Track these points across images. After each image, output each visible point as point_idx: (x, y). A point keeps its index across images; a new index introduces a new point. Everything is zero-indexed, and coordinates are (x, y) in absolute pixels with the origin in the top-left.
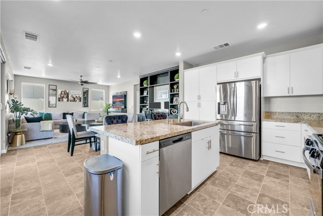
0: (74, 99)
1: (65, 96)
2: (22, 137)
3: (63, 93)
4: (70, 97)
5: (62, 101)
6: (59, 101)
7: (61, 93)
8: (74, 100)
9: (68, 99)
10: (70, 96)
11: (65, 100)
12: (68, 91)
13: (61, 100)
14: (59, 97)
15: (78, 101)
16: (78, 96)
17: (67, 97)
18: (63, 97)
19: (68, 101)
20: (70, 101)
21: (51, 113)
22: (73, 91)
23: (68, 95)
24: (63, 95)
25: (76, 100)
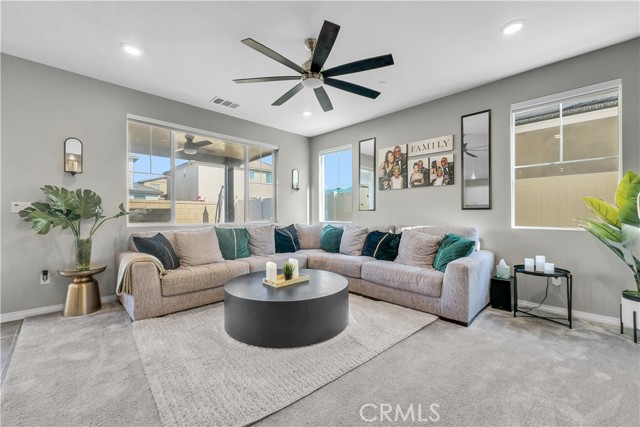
0: (426, 174)
1: (397, 170)
2: (79, 291)
3: (391, 158)
5: (390, 187)
6: (382, 188)
7: (387, 161)
8: (426, 181)
9: (405, 179)
11: (397, 182)
12: (404, 151)
13: (386, 183)
14: (382, 175)
15: (439, 181)
16: (439, 159)
17: (404, 172)
18: (391, 174)
19: (405, 186)
20: (414, 186)
22: (420, 143)
23: (405, 163)
24: (391, 166)
25: (433, 177)
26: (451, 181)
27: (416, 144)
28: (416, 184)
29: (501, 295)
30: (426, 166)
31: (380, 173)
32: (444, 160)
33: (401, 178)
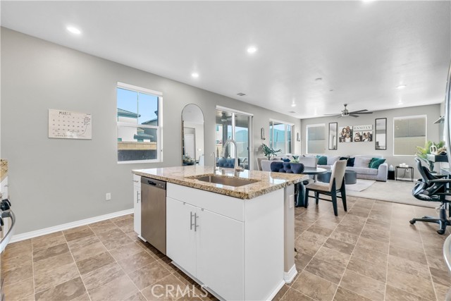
0: (361, 137)
1: (348, 135)
3: (345, 131)
4: (354, 136)
5: (344, 141)
6: (341, 141)
7: (343, 131)
8: (361, 139)
9: (352, 139)
10: (354, 133)
11: (348, 140)
12: (351, 128)
13: (342, 140)
14: (341, 136)
15: (367, 140)
16: (366, 133)
17: (351, 136)
18: (345, 136)
19: (352, 141)
20: (355, 141)
21: (327, 156)
22: (359, 126)
24: (345, 134)
25: (363, 139)
26: (371, 140)
27: (357, 126)
29: (391, 176)
30: (361, 134)
31: (340, 136)
32: (369, 133)
33: (350, 138)
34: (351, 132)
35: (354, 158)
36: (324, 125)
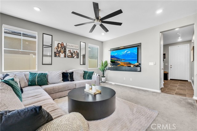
0: (72, 54)
1: (62, 51)
3: (60, 46)
4: (67, 52)
5: (59, 56)
6: (56, 56)
7: (58, 46)
8: (72, 57)
9: (65, 54)
10: (67, 50)
11: (62, 55)
12: (65, 45)
13: (57, 55)
14: (56, 51)
15: (75, 57)
16: (75, 51)
17: (65, 52)
18: (60, 52)
19: (65, 57)
20: (68, 57)
21: (46, 72)
22: (71, 45)
23: (65, 49)
24: (60, 49)
25: (74, 55)
27: (69, 44)
28: (69, 56)
30: (72, 52)
31: (54, 50)
32: (77, 51)
33: (64, 54)
34: (65, 48)
35: (73, 73)
36: (35, 33)
